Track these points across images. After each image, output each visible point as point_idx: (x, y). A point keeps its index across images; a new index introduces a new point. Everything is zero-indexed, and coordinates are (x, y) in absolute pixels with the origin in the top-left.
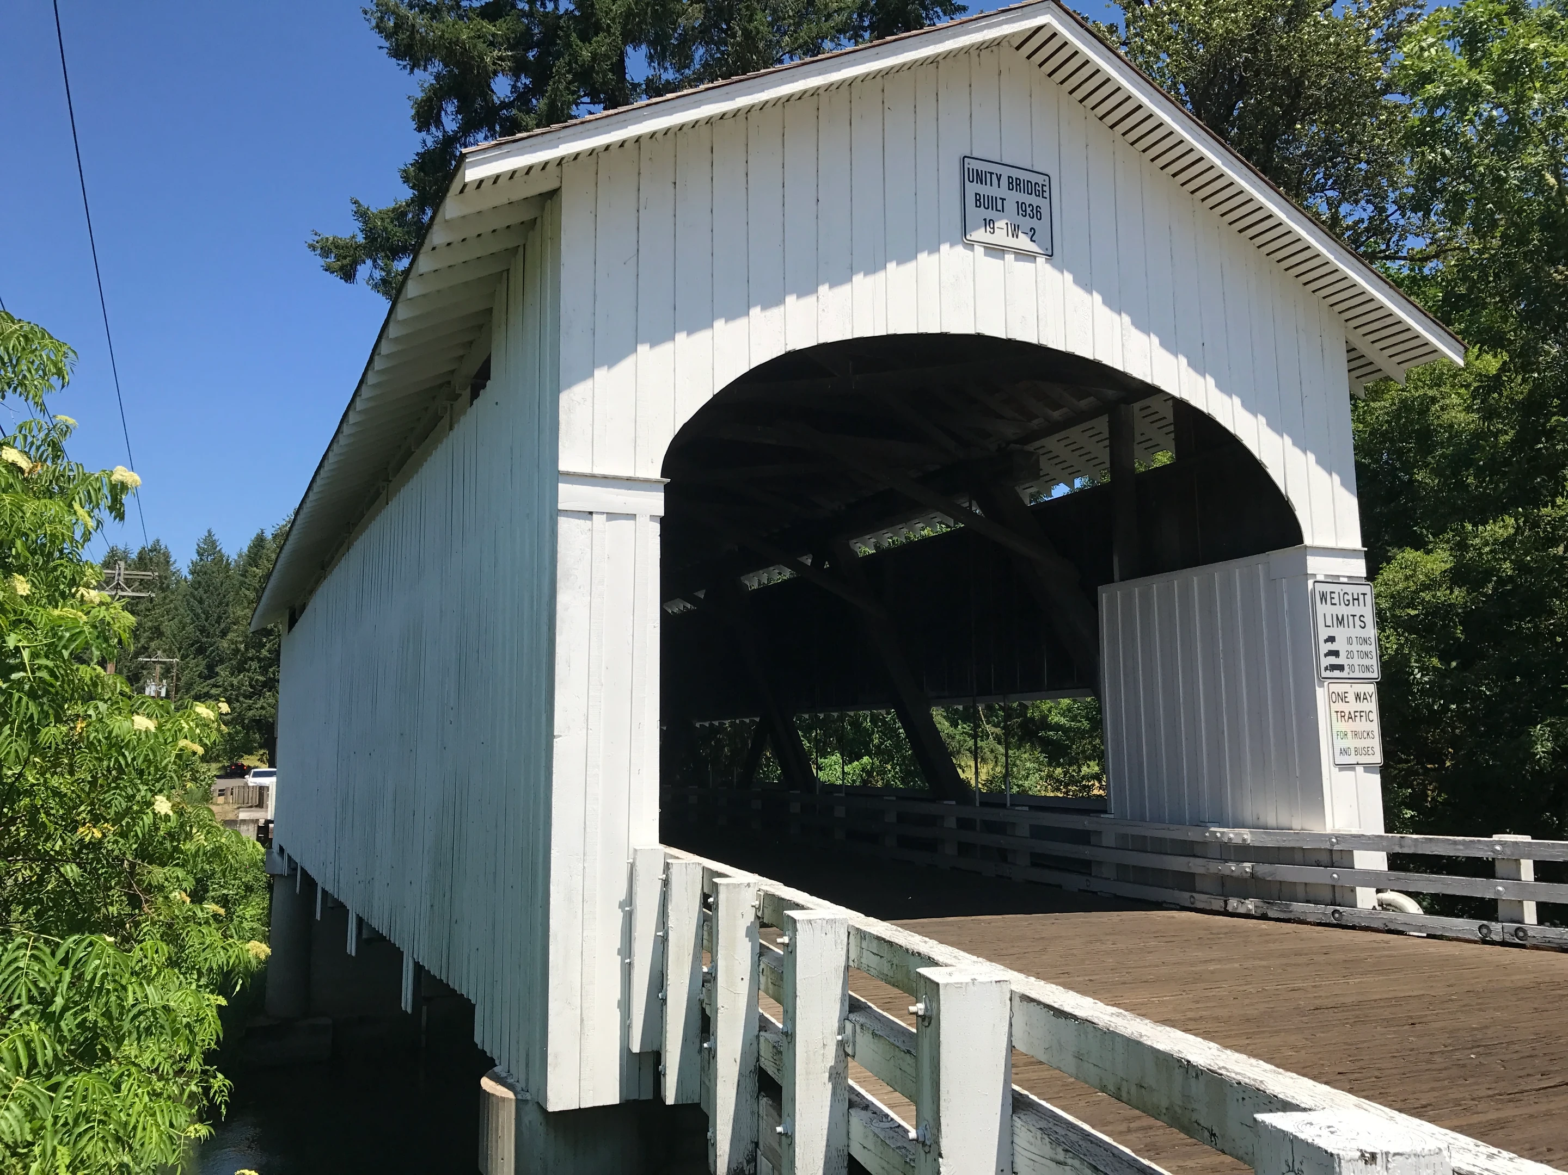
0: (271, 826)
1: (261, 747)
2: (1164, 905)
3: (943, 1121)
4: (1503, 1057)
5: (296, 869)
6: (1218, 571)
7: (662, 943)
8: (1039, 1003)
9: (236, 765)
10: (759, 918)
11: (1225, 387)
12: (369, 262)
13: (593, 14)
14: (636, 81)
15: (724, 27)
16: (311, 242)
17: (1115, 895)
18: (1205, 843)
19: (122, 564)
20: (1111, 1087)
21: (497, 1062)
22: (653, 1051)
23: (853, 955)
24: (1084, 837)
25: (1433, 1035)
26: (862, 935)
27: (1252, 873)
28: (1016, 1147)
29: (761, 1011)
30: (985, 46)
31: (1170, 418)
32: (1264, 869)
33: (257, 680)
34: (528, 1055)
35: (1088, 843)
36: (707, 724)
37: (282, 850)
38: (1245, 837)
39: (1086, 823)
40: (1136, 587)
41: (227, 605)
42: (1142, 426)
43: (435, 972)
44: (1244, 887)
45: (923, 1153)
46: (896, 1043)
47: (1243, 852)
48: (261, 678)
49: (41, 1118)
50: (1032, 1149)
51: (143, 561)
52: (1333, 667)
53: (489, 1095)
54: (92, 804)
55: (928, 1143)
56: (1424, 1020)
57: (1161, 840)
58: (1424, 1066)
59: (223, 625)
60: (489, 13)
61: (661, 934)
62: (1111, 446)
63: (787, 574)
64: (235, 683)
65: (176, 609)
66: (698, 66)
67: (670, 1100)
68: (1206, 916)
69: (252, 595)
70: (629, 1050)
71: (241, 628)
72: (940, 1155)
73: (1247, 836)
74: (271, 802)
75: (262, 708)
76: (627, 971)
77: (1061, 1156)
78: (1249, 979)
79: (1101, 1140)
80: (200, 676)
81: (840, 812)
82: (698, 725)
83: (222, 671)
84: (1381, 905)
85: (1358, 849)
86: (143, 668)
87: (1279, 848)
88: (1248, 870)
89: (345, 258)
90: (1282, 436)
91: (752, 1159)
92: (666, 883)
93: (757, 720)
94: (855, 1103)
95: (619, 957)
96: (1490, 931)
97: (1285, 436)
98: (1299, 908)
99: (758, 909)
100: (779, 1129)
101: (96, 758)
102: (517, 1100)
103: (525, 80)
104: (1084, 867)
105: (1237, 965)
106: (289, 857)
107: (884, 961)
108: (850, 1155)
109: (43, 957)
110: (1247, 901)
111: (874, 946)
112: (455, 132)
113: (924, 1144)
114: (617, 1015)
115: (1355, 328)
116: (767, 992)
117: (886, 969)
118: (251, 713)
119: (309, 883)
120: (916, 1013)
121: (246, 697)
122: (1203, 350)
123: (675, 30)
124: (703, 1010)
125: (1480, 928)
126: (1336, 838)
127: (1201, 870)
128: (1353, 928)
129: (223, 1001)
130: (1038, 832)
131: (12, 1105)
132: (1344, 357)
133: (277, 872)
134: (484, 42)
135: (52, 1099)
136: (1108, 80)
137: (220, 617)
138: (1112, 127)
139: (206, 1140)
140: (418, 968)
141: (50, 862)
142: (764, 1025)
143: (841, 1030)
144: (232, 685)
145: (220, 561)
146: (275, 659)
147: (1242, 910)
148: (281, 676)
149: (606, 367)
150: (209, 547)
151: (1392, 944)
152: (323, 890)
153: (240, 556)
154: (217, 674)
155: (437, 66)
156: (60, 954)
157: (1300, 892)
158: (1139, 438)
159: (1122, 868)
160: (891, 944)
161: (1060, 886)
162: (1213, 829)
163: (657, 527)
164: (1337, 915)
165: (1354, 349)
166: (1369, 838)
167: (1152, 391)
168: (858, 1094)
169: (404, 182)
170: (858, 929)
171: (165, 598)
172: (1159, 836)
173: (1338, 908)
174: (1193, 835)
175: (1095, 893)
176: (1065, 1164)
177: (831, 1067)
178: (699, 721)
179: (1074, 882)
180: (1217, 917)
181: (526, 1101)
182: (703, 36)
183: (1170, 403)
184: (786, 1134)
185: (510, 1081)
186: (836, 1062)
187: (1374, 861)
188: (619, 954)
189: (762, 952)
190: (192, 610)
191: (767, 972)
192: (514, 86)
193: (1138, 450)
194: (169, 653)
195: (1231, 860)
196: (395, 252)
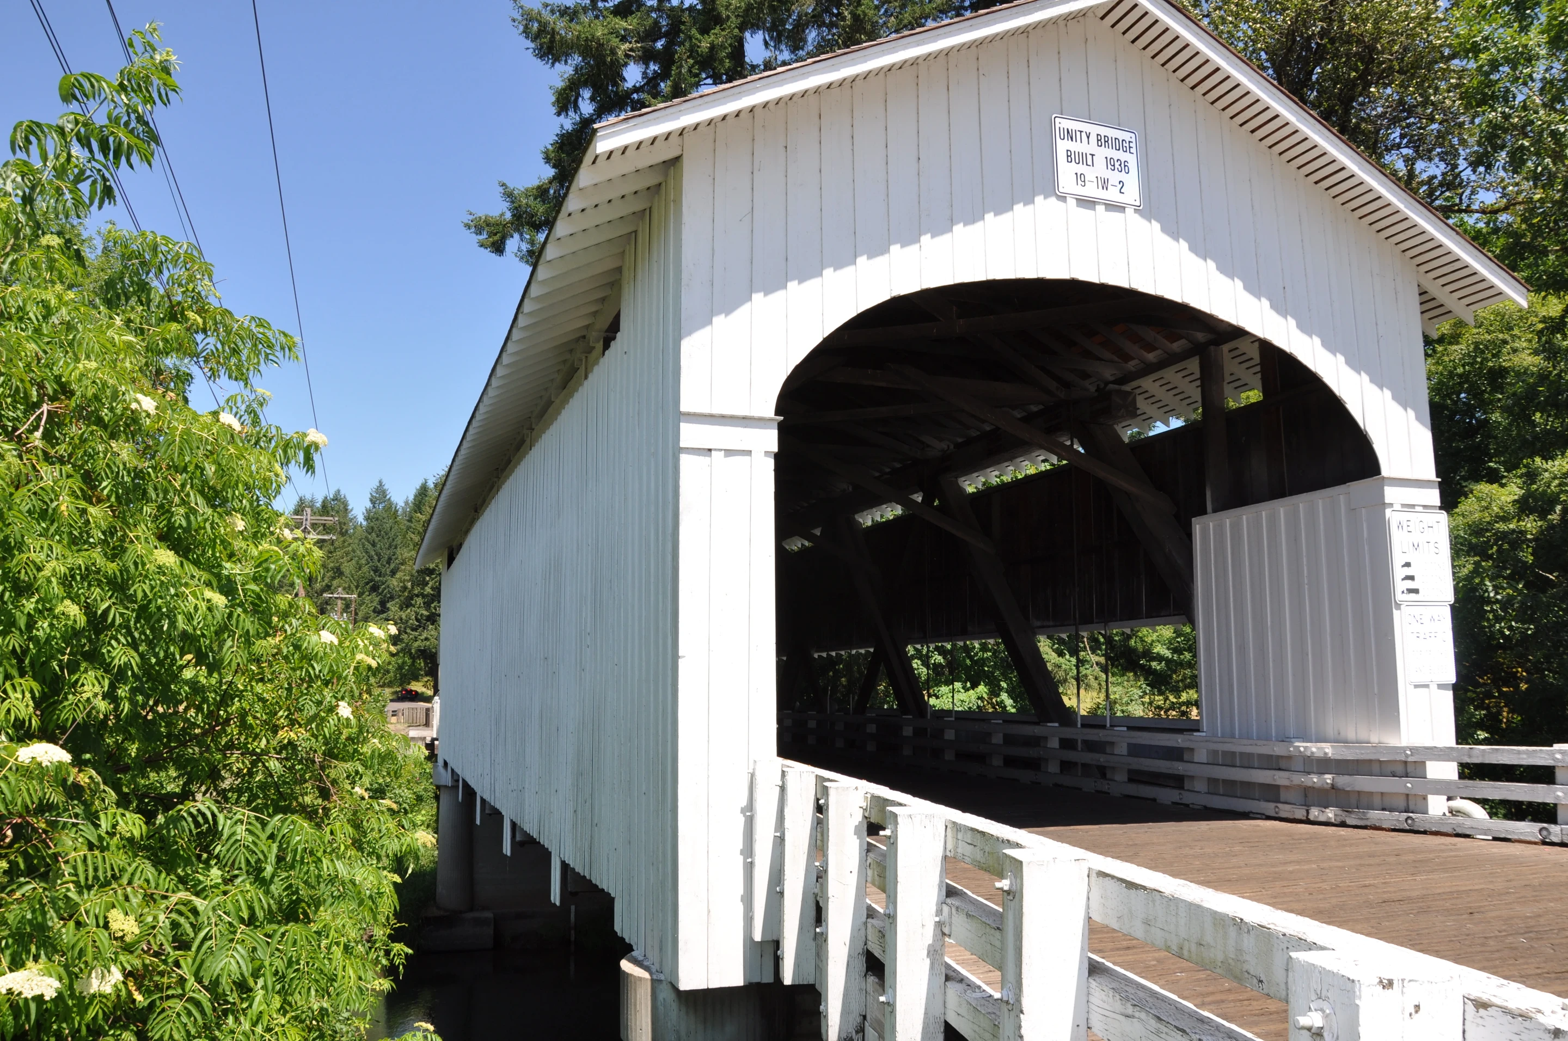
0: (436, 743)
1: (426, 675)
2: (1251, 815)
3: (1024, 981)
4: (1552, 941)
5: (458, 781)
6: (1302, 502)
7: (780, 841)
8: (1113, 877)
9: (406, 690)
10: (866, 818)
11: (1305, 327)
12: (516, 236)
13: (714, 9)
14: (755, 63)
15: (835, 11)
16: (466, 221)
17: (1205, 807)
18: (1289, 758)
19: (309, 510)
20: (1174, 947)
21: (635, 947)
22: (773, 941)
23: (949, 846)
24: (1177, 754)
25: (1489, 922)
26: (957, 827)
27: (1332, 785)
28: (1092, 1006)
29: (868, 901)
30: (1072, 16)
31: (1257, 359)
32: (1344, 781)
33: (422, 615)
34: (661, 941)
35: (1180, 759)
36: (824, 655)
37: (446, 764)
38: (1327, 750)
39: (1179, 741)
40: (1227, 518)
41: (396, 548)
42: (1231, 367)
43: (579, 869)
44: (1325, 797)
45: (1006, 1010)
46: (987, 922)
47: (1324, 765)
48: (426, 613)
49: (260, 959)
50: (1106, 1006)
51: (325, 509)
52: (1411, 591)
53: (627, 975)
54: (288, 709)
55: (1011, 1002)
56: (1482, 909)
57: (1250, 755)
58: (1479, 949)
59: (392, 566)
60: (621, 11)
61: (778, 834)
62: (1202, 386)
63: (898, 510)
64: (404, 617)
65: (354, 551)
66: (811, 48)
67: (788, 980)
68: (1289, 825)
69: (417, 539)
70: (752, 939)
71: (408, 568)
72: (1022, 1012)
73: (1328, 750)
74: (436, 720)
75: (426, 639)
76: (749, 868)
77: (1130, 1010)
78: (1324, 877)
79: (1166, 997)
80: (374, 611)
81: (950, 735)
82: (816, 656)
83: (393, 606)
84: (1451, 812)
85: (1431, 760)
86: (327, 603)
87: (1357, 760)
88: (1329, 781)
89: (495, 234)
90: (1360, 374)
91: (861, 1030)
92: (783, 789)
93: (872, 650)
94: (951, 976)
95: (742, 857)
96: (1549, 833)
97: (1362, 373)
98: (1375, 815)
99: (865, 810)
100: (882, 999)
101: (291, 669)
102: (652, 980)
103: (653, 67)
104: (1178, 781)
105: (1314, 866)
106: (453, 770)
107: (977, 849)
108: (946, 1022)
109: (257, 832)
110: (1327, 810)
111: (969, 836)
112: (592, 115)
113: (1007, 1002)
114: (740, 908)
115: (1427, 272)
116: (873, 883)
117: (979, 856)
118: (416, 644)
119: (470, 793)
120: (1001, 889)
121: (413, 630)
122: (1284, 293)
123: (790, 16)
124: (817, 903)
125: (1541, 830)
126: (1410, 750)
127: (1286, 783)
128: (1425, 832)
129: (399, 880)
130: (1136, 750)
131: (238, 946)
132: (1416, 299)
133: (442, 783)
134: (617, 37)
135: (268, 943)
136: (1187, 45)
137: (390, 559)
138: (1193, 88)
139: (389, 993)
140: (565, 866)
141: (258, 758)
142: (871, 913)
143: (939, 912)
144: (401, 619)
145: (390, 508)
146: (436, 596)
147: (1322, 818)
148: (442, 611)
149: (723, 315)
150: (380, 496)
151: (1459, 846)
152: (482, 798)
153: (406, 503)
154: (388, 609)
155: (576, 59)
156: (269, 830)
157: (1377, 801)
158: (1228, 378)
159: (1212, 781)
160: (983, 833)
161: (1154, 800)
162: (1297, 744)
163: (771, 463)
164: (1410, 822)
165: (1426, 292)
166: (1441, 749)
167: (1238, 333)
168: (955, 970)
169: (546, 163)
170: (954, 823)
171: (344, 542)
172: (1248, 751)
173: (1411, 815)
174: (1278, 749)
175: (1187, 805)
176: (1133, 1017)
177: (929, 945)
178: (817, 651)
179: (1167, 796)
180: (1300, 826)
181: (660, 981)
182: (816, 20)
183: (1257, 344)
184: (888, 1003)
185: (646, 963)
186: (934, 941)
187: (1445, 771)
188: (741, 854)
189: (870, 848)
190: (367, 552)
191: (874, 866)
192: (645, 73)
193: (1228, 389)
194: (348, 590)
195: (1314, 773)
196: (537, 227)
